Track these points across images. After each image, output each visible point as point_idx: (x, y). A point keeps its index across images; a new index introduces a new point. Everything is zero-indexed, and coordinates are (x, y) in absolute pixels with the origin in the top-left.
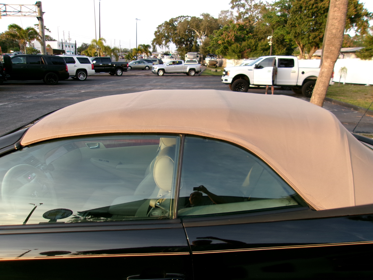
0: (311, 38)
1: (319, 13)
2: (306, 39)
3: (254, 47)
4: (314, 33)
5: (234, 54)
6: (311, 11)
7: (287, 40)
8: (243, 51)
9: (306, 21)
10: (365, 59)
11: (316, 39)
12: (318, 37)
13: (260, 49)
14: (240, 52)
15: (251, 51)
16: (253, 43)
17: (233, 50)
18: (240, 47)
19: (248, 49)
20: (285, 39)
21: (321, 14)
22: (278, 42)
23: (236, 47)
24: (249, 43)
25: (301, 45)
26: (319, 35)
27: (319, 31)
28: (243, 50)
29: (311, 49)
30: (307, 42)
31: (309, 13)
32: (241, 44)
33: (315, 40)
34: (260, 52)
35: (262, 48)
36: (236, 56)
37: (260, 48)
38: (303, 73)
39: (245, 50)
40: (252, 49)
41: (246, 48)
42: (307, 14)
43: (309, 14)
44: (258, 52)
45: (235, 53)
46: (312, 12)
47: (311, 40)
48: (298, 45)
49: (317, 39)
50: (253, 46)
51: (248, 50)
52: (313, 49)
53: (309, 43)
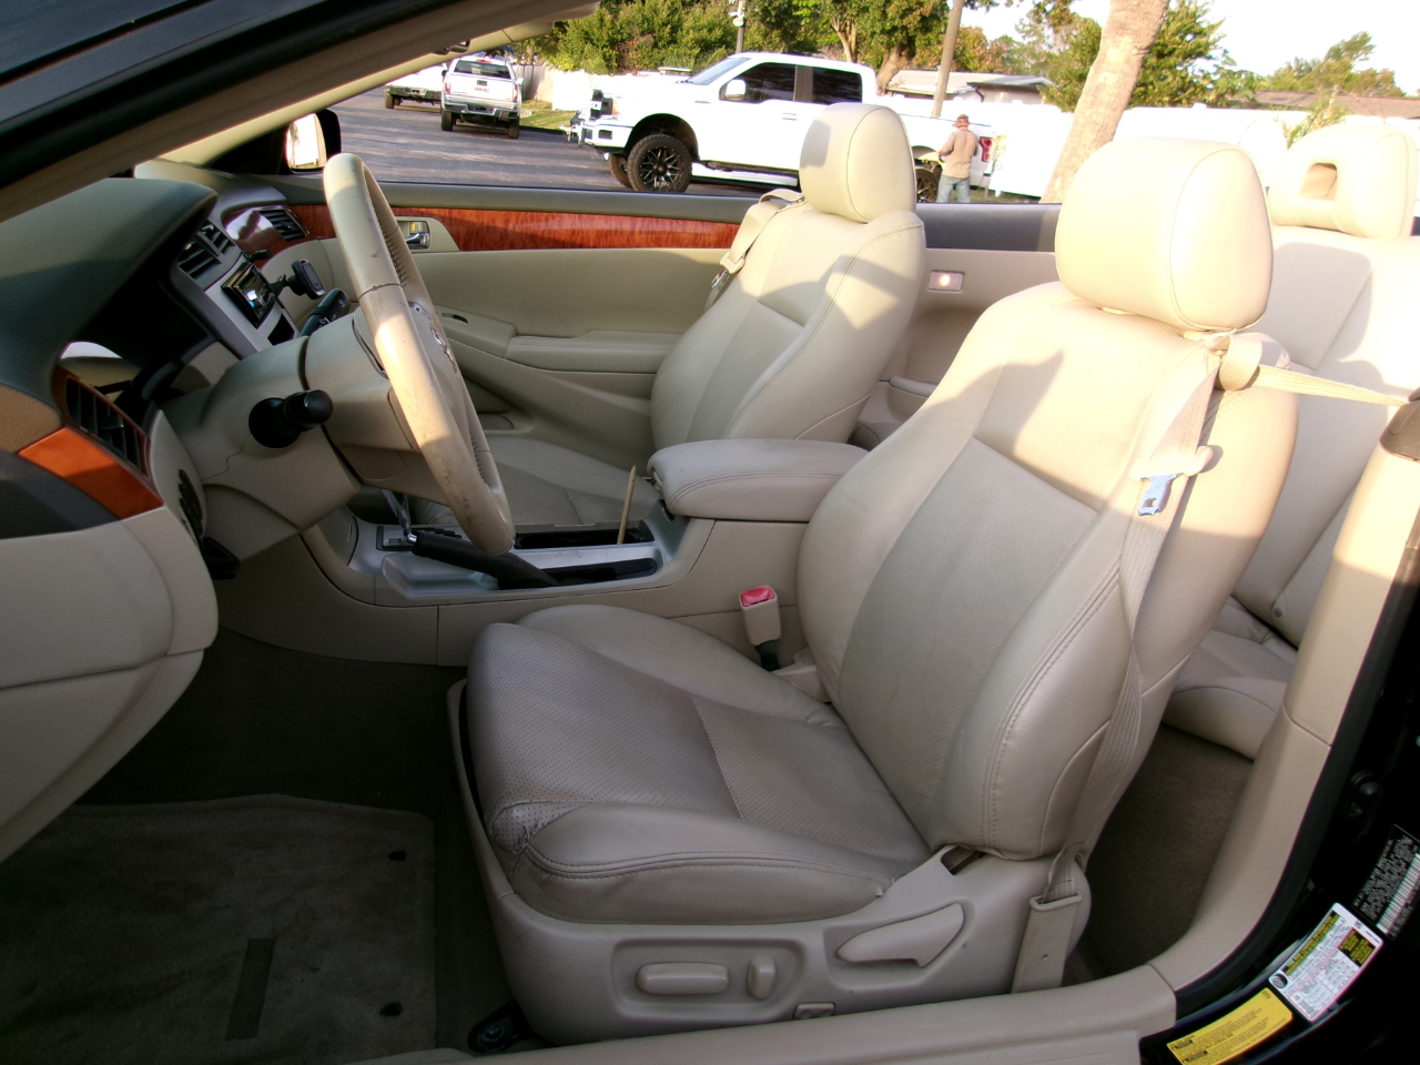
0: (891, 11)
2: (873, 14)
3: (668, 29)
5: (588, 47)
7: (804, 12)
8: (623, 41)
11: (910, 17)
12: (918, 12)
13: (692, 40)
14: (613, 43)
15: (655, 45)
16: (664, 15)
17: (587, 33)
18: (612, 22)
19: (642, 34)
20: (797, 8)
22: (767, 17)
23: (596, 22)
24: (647, 13)
25: (852, 38)
28: (625, 36)
29: (885, 56)
30: (878, 27)
32: (615, 13)
33: (905, 22)
34: (689, 52)
35: (697, 36)
36: (598, 60)
37: (691, 35)
39: (631, 37)
40: (661, 38)
41: (637, 30)
44: (682, 51)
45: (593, 44)
47: (893, 19)
48: (839, 34)
49: (912, 20)
50: (665, 25)
51: (642, 40)
52: (893, 57)
53: (883, 32)
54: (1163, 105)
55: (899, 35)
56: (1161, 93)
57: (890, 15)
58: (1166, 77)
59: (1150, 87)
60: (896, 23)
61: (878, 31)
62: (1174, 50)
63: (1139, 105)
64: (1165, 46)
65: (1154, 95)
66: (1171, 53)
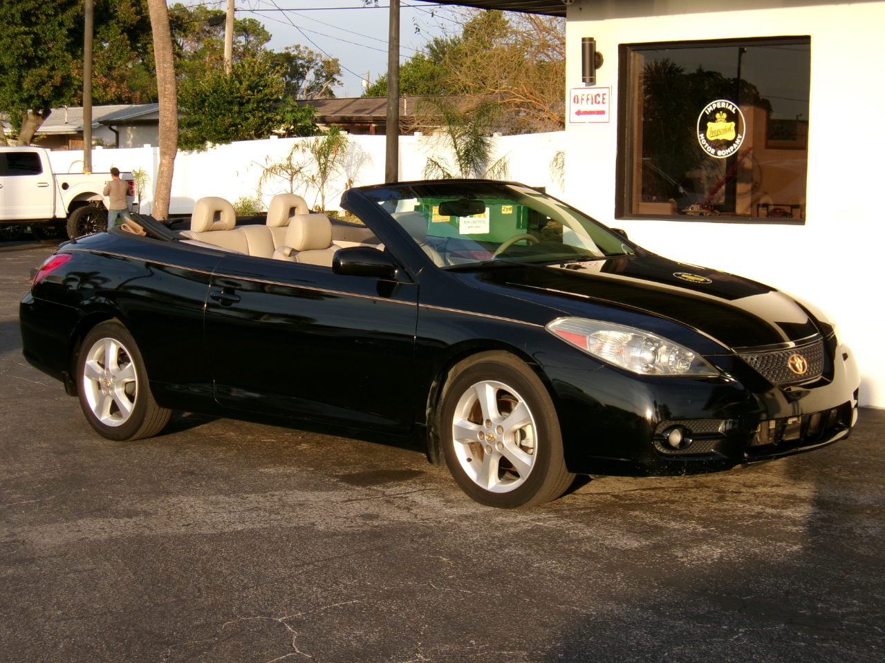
1: (41, 13)
2: (10, 87)
4: (34, 71)
6: (19, 7)
9: (8, 36)
10: (192, 149)
11: (44, 88)
12: (50, 83)
21: (48, 15)
26: (51, 77)
27: (47, 64)
29: (24, 116)
30: (16, 97)
31: (13, 11)
33: (41, 92)
38: (65, 186)
42: (9, 15)
43: (13, 16)
46: (24, 11)
47: (29, 91)
49: (46, 91)
52: (31, 117)
53: (22, 100)
54: (252, 139)
55: (36, 102)
56: (247, 130)
57: (25, 86)
58: (248, 119)
59: (239, 126)
60: (33, 92)
61: (17, 100)
62: (250, 99)
63: (236, 139)
64: (242, 97)
65: (243, 131)
66: (248, 102)
